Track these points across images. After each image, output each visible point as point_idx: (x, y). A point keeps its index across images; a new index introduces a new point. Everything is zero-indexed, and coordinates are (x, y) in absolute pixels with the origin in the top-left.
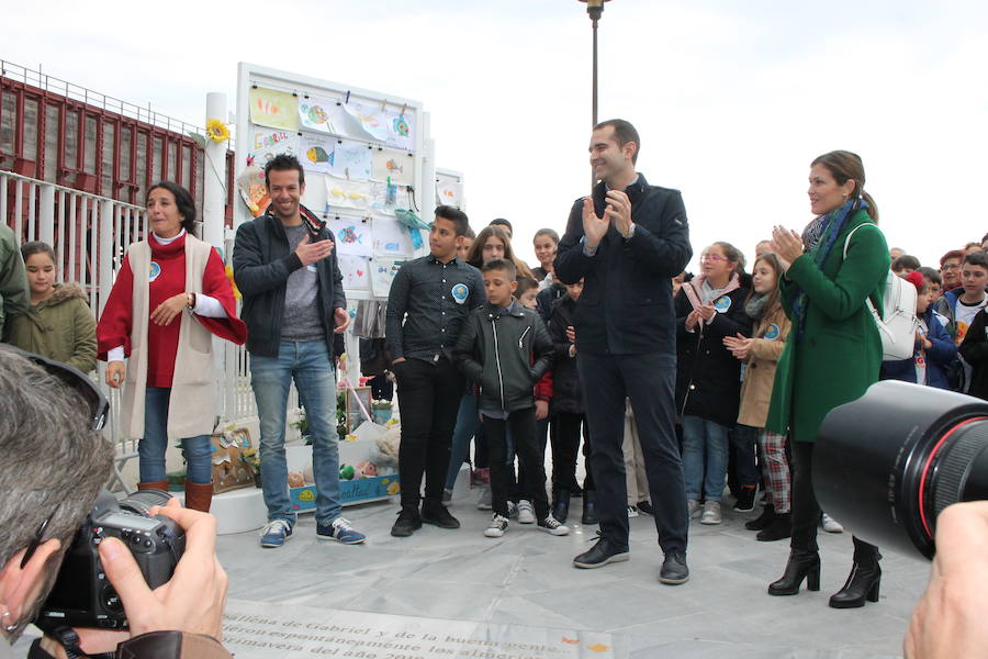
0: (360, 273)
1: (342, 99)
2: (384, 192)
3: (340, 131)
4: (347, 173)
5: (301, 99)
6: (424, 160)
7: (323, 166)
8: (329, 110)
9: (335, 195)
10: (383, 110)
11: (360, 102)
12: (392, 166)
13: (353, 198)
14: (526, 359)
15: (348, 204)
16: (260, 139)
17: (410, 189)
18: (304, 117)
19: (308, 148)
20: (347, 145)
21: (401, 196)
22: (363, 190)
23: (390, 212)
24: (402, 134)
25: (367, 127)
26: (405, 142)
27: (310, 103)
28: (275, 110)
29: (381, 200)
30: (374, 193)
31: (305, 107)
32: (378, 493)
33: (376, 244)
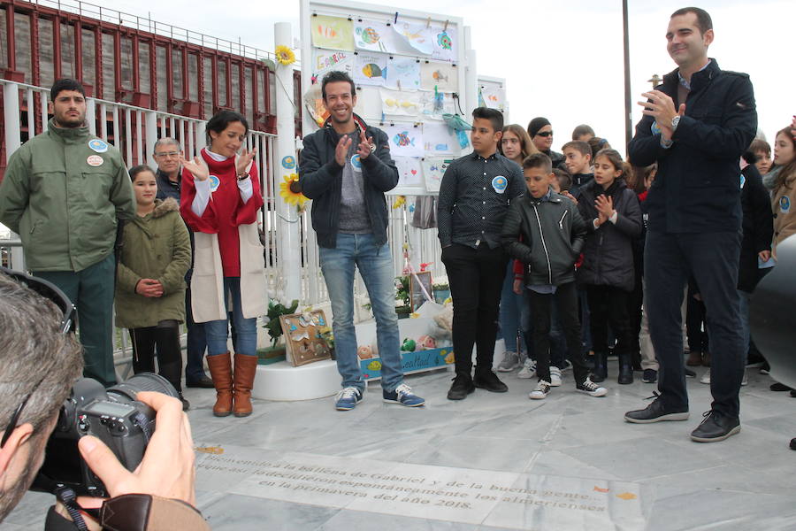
0: (414, 172)
1: (391, 20)
2: (432, 99)
3: (390, 49)
4: (399, 85)
5: (356, 24)
6: (467, 69)
7: (378, 80)
8: (381, 30)
9: (389, 105)
10: (428, 27)
11: (406, 21)
12: (438, 76)
13: (405, 107)
14: (567, 239)
15: (401, 112)
16: (322, 60)
17: (455, 96)
18: (358, 38)
20: (397, 60)
21: (448, 102)
22: (414, 99)
23: (439, 117)
24: (445, 47)
25: (414, 43)
26: (449, 54)
27: (363, 26)
28: (333, 34)
29: (430, 107)
30: (424, 101)
31: (359, 30)
32: (437, 363)
33: (427, 146)
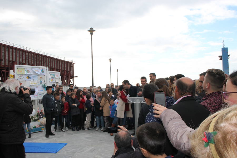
0: (36, 95)
1: (32, 68)
2: (40, 82)
3: (32, 74)
4: (33, 80)
5: (25, 69)
6: (47, 76)
7: (29, 79)
8: (30, 70)
9: (31, 84)
10: (39, 69)
11: (35, 68)
12: (41, 78)
13: (35, 84)
15: (34, 85)
16: (19, 76)
17: (44, 81)
18: (26, 72)
19: (27, 77)
20: (33, 76)
21: (43, 82)
22: (36, 82)
23: (41, 85)
24: (43, 72)
25: (36, 72)
26: (43, 74)
27: (27, 70)
28: (21, 71)
29: (39, 83)
30: (38, 82)
31: (26, 70)
32: (40, 130)
33: (39, 90)
